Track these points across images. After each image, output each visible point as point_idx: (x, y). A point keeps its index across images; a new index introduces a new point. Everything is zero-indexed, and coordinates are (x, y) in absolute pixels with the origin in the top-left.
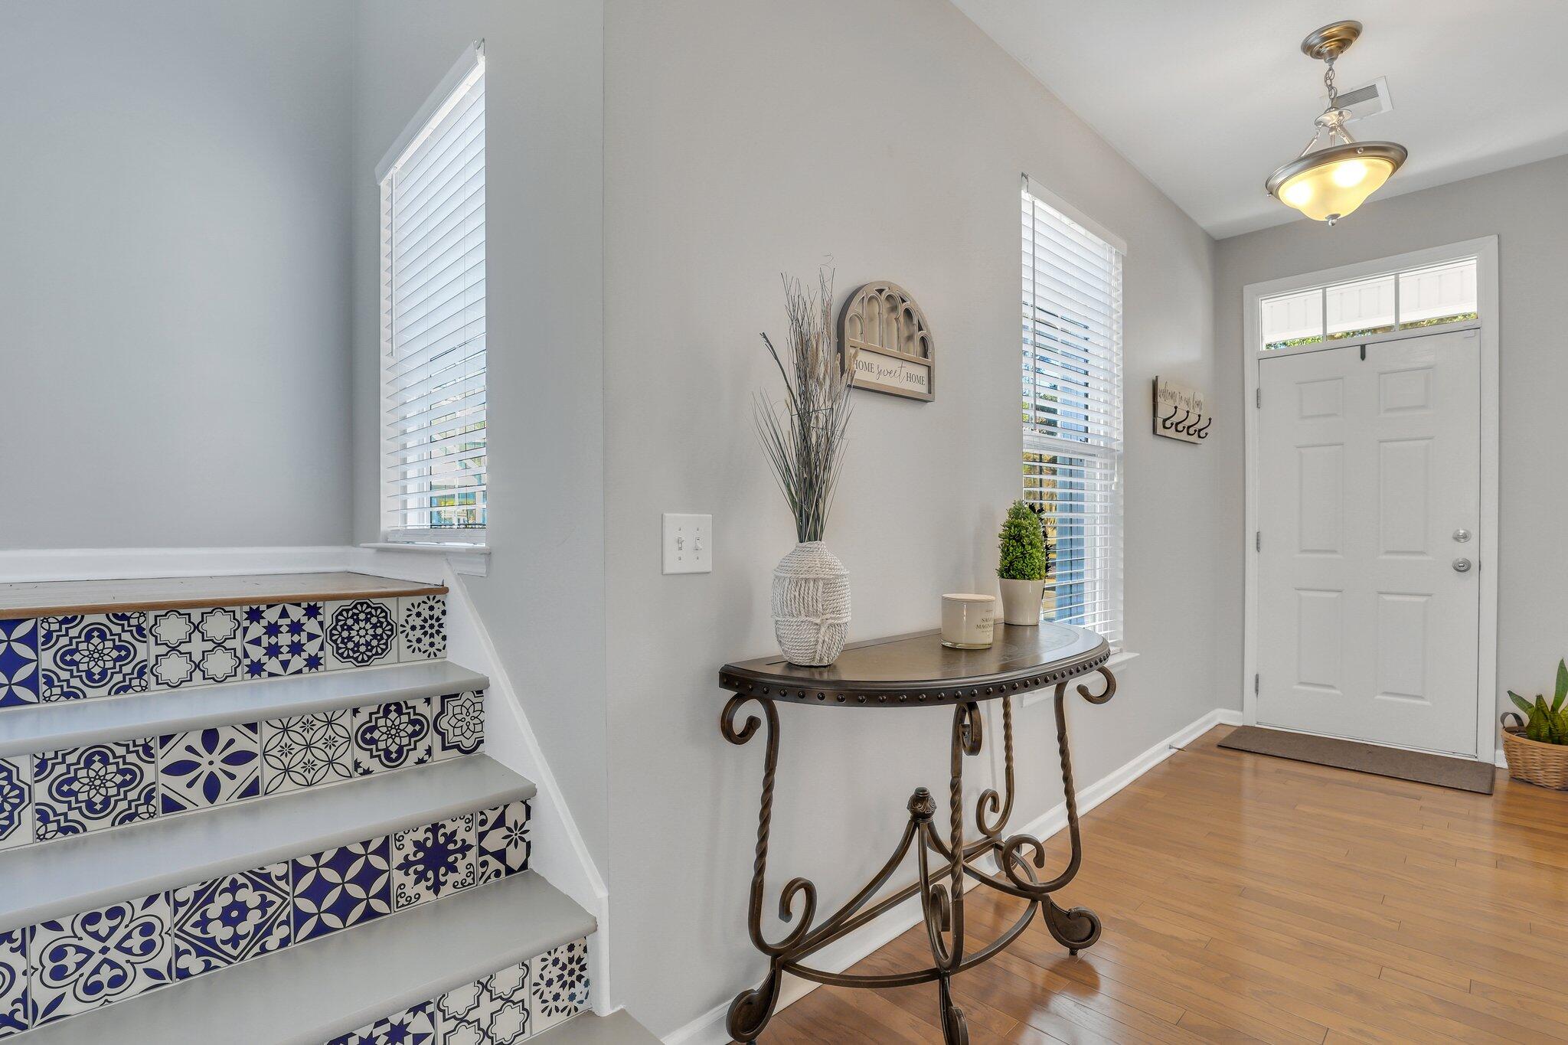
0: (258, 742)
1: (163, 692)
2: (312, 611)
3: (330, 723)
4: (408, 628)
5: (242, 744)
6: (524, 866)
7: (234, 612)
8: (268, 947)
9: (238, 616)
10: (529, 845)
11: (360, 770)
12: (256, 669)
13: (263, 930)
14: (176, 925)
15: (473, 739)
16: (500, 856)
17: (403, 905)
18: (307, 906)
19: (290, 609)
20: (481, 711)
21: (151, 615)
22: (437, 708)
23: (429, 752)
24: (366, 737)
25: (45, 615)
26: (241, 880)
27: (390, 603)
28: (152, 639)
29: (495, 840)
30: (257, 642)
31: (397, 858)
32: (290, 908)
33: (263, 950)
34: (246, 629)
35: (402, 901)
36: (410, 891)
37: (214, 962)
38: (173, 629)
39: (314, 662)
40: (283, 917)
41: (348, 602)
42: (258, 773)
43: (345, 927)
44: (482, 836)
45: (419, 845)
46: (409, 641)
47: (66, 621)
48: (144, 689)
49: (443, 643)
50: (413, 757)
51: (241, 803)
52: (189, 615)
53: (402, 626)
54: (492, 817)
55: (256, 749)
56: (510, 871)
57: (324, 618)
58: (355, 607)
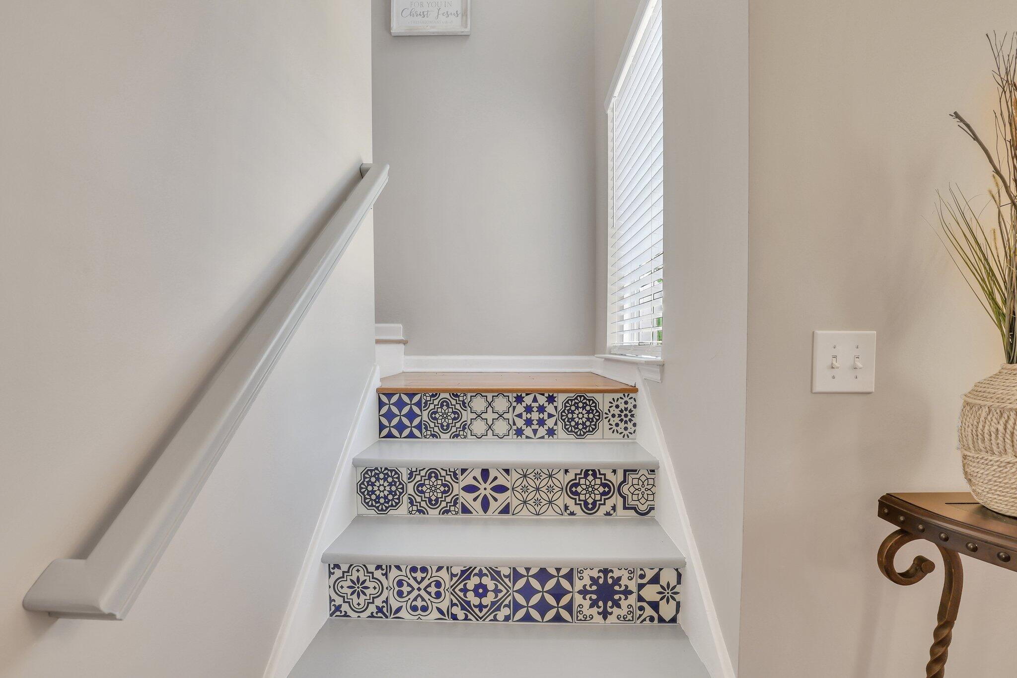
0: (510, 481)
1: (473, 440)
2: (551, 399)
3: (550, 476)
4: (610, 416)
5: (501, 481)
6: (674, 620)
7: (508, 396)
8: (498, 617)
9: (510, 400)
10: (678, 604)
11: (568, 512)
12: (519, 432)
13: (496, 606)
14: (452, 587)
15: (646, 505)
16: (655, 606)
17: (581, 620)
18: (521, 599)
19: (539, 397)
20: (653, 485)
21: (469, 395)
22: (621, 479)
23: (614, 508)
24: (572, 489)
25: (424, 392)
26: (485, 571)
27: (598, 397)
28: (469, 409)
29: (651, 593)
30: (520, 416)
31: (579, 585)
32: (510, 598)
33: (495, 619)
34: (514, 408)
35: (581, 617)
36: (587, 611)
37: (470, 616)
38: (479, 404)
39: (551, 432)
40: (506, 602)
41: (572, 395)
42: (509, 500)
43: (543, 622)
44: (641, 587)
45: (594, 581)
46: (610, 424)
47: (433, 396)
48: (465, 437)
49: (633, 428)
50: (603, 509)
51: (500, 517)
52: (486, 396)
53: (606, 414)
54: (650, 574)
55: (508, 485)
56: (661, 620)
57: (558, 403)
58: (576, 398)
